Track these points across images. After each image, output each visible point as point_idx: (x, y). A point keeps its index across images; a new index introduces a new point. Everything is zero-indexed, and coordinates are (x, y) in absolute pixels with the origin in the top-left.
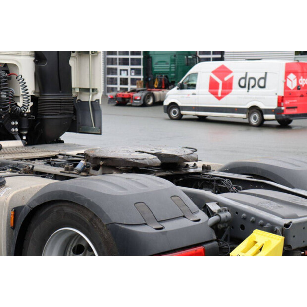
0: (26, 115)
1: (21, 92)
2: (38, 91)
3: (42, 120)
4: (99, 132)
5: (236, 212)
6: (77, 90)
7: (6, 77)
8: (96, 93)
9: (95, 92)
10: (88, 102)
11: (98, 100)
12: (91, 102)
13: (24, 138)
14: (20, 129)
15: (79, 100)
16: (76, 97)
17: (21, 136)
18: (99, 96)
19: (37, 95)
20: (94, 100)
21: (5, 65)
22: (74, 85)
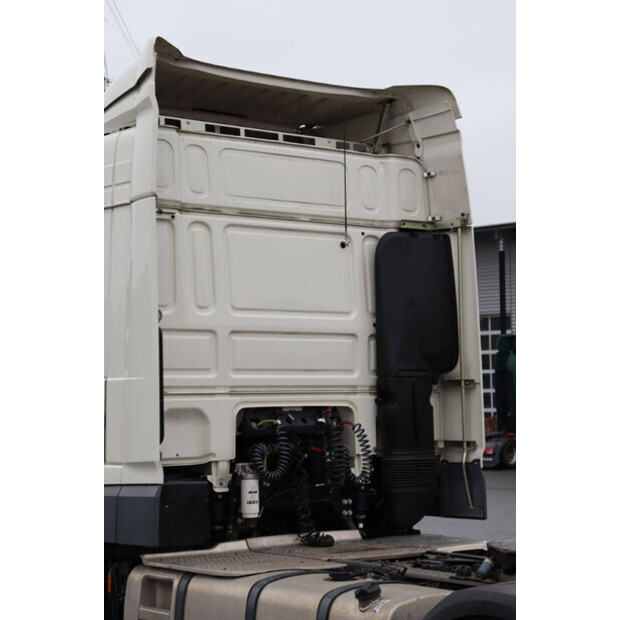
0: (363, 488)
1: (358, 450)
2: (379, 447)
4: (482, 516)
6: (441, 445)
7: (338, 429)
8: (475, 449)
9: (472, 448)
10: (461, 463)
11: (478, 461)
12: (467, 463)
13: (361, 526)
14: (356, 512)
15: (444, 461)
16: (439, 457)
17: (356, 523)
18: (478, 454)
20: (471, 459)
21: (335, 409)
22: (436, 437)
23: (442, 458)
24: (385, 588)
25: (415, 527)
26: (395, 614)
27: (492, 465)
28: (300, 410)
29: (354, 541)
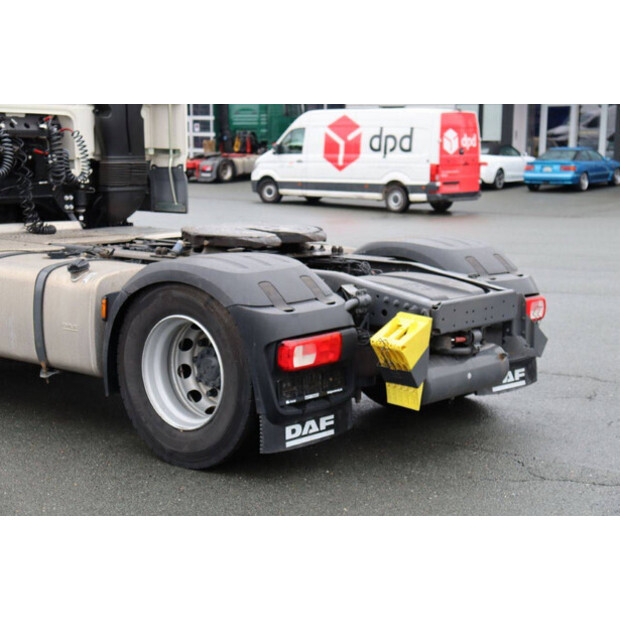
0: (82, 186)
1: (77, 153)
2: (98, 152)
3: (106, 194)
4: (183, 211)
5: (377, 294)
6: (151, 152)
7: (59, 134)
8: (179, 156)
9: (177, 154)
10: (167, 168)
11: (182, 165)
12: (172, 168)
13: (81, 218)
14: (76, 207)
15: (154, 166)
16: (149, 162)
17: (77, 216)
18: (182, 160)
19: (97, 159)
20: (176, 165)
21: (55, 117)
22: (147, 145)
23: (152, 163)
24: (94, 265)
25: (129, 220)
26: (101, 283)
27: (209, 180)
28: (23, 116)
29: (74, 231)
